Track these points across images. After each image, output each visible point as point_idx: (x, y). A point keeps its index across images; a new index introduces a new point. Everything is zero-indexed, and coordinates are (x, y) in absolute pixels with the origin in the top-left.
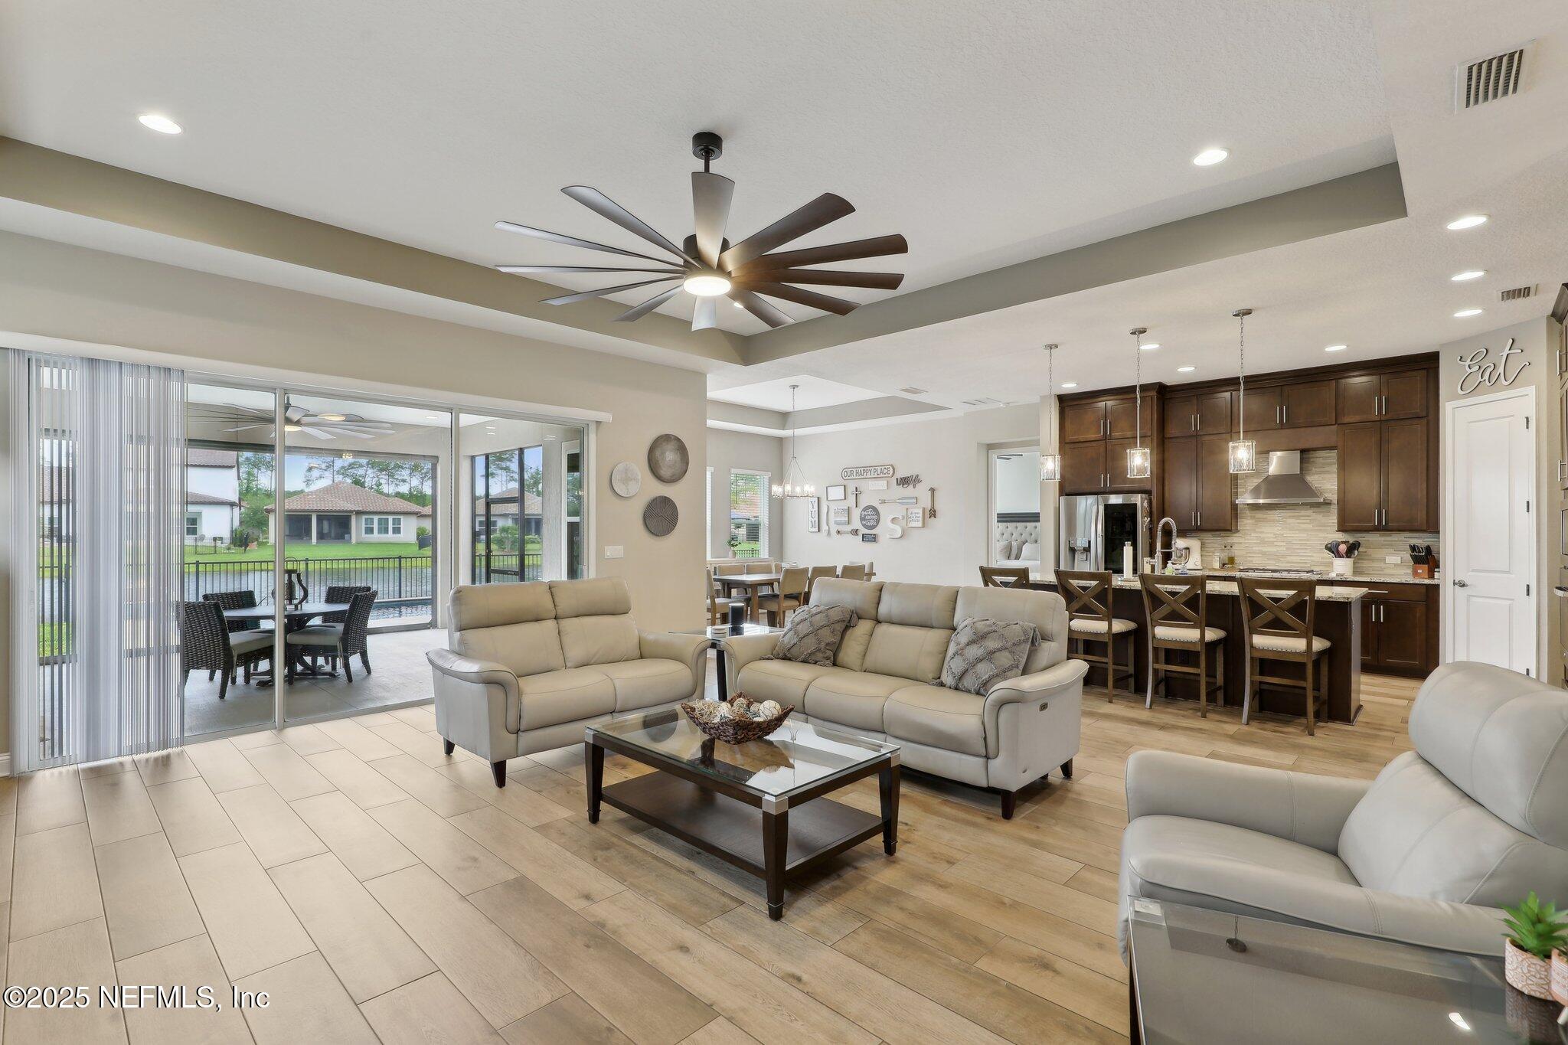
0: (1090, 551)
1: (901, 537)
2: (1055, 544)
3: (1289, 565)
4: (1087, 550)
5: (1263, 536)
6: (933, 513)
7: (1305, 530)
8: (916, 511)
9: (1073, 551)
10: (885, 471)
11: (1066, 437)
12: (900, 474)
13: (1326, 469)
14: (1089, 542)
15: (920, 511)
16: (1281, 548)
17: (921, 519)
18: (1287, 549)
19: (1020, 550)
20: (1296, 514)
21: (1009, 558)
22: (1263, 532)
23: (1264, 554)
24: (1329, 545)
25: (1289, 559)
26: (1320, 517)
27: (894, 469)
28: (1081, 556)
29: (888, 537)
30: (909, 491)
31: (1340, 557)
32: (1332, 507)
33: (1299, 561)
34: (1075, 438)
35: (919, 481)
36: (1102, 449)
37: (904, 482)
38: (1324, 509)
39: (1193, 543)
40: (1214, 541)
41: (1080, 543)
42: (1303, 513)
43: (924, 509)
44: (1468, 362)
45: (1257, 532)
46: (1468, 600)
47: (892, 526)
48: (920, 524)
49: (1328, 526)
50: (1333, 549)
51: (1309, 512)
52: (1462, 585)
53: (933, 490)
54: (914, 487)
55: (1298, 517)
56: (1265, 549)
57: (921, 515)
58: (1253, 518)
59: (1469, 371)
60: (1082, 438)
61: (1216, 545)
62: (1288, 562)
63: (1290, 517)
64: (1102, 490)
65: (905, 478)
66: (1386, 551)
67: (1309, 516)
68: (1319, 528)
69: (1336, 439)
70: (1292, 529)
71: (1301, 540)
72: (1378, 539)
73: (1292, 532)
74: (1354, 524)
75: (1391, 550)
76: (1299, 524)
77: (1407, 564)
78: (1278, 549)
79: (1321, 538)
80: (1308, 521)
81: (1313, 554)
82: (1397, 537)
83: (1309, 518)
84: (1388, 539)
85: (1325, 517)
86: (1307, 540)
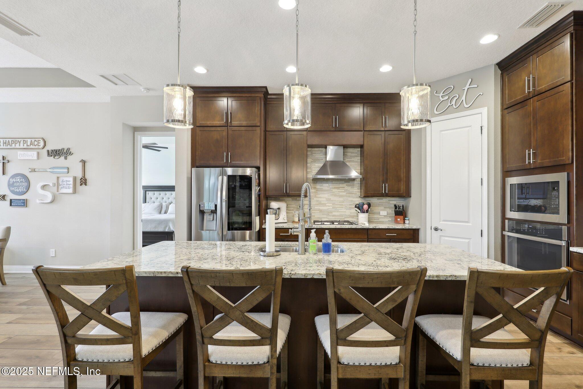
0: (216, 213)
1: (52, 202)
2: (188, 210)
3: (334, 217)
4: (214, 212)
5: (320, 199)
6: (84, 181)
7: (341, 196)
8: (67, 179)
9: (202, 213)
10: (36, 143)
11: (197, 122)
12: (50, 147)
13: (352, 159)
14: (216, 206)
15: (71, 179)
17: (71, 186)
18: (333, 208)
19: (167, 208)
21: (160, 213)
22: (320, 197)
23: (321, 211)
24: (357, 205)
25: (334, 213)
26: (347, 188)
27: (45, 142)
28: (209, 217)
29: (38, 201)
30: (61, 161)
31: (363, 213)
32: (355, 182)
33: (339, 215)
34: (204, 123)
35: (71, 154)
36: (225, 134)
37: (56, 153)
38: (351, 183)
39: (282, 205)
40: (294, 204)
41: (208, 206)
42: (341, 185)
43: (75, 179)
44: (441, 94)
45: (317, 197)
46: (440, 239)
47: (41, 192)
48: (71, 191)
49: (353, 194)
50: (360, 207)
51: (344, 185)
52: (436, 229)
53: (84, 162)
54: (66, 158)
55: (338, 188)
56: (321, 208)
57: (71, 182)
58: (315, 188)
59: (442, 99)
60: (209, 123)
61: (294, 206)
62: (333, 216)
63: (335, 188)
64: (225, 165)
65: (56, 151)
66: (380, 208)
67: (344, 188)
68: (350, 195)
69: (363, 140)
70: (335, 195)
71: (340, 202)
72: (376, 201)
73: (335, 197)
74: (372, 192)
75: (382, 208)
76: (339, 193)
77: (389, 215)
78: (328, 208)
79: (352, 201)
80: (343, 191)
81: (348, 211)
82: (385, 200)
83: (344, 189)
84: (381, 201)
85: (353, 188)
86: (343, 202)
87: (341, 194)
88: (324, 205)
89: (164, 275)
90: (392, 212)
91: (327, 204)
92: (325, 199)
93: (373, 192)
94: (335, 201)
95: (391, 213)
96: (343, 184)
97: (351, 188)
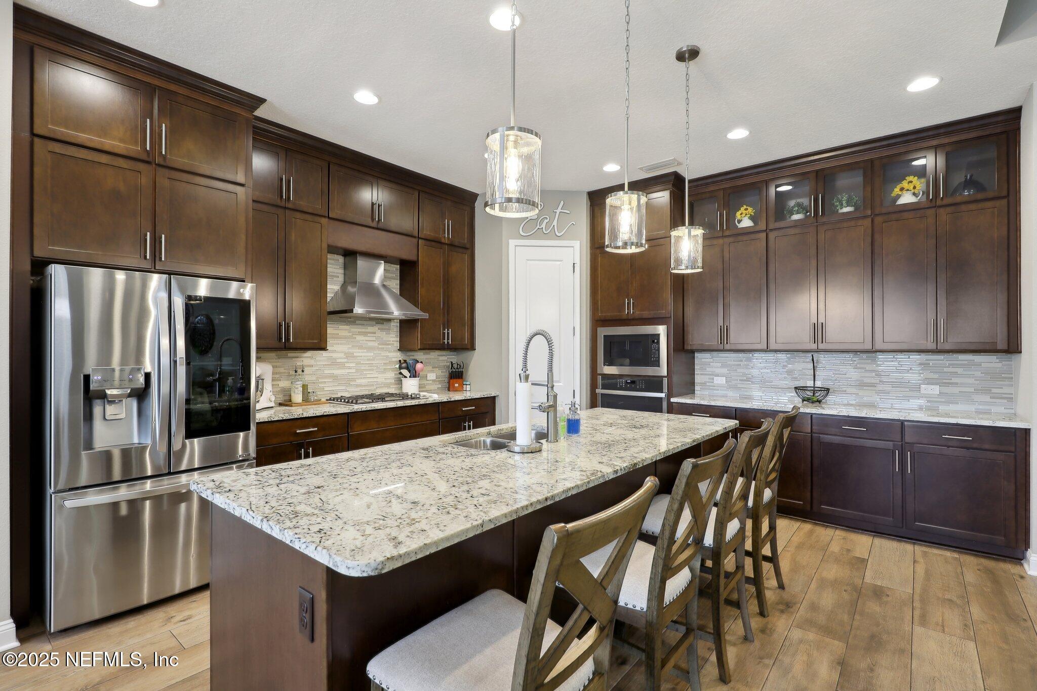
7: (370, 349)
11: (37, 121)
14: (147, 376)
16: (350, 371)
18: (357, 371)
20: (363, 330)
23: (335, 378)
24: (404, 365)
25: (359, 381)
26: (379, 334)
32: (393, 324)
38: (385, 326)
39: (266, 369)
42: (370, 329)
49: (388, 344)
50: (409, 368)
51: (375, 329)
55: (365, 334)
56: (337, 372)
62: (357, 386)
63: (360, 333)
67: (375, 333)
68: (383, 346)
69: (416, 253)
70: (361, 347)
71: (368, 360)
72: (422, 357)
73: (360, 351)
74: (429, 343)
75: (430, 368)
76: (367, 342)
77: (439, 379)
78: (347, 371)
79: (387, 356)
80: (374, 339)
81: (380, 375)
82: (434, 355)
83: (374, 335)
84: (428, 357)
85: (389, 334)
86: (373, 359)
87: (370, 344)
88: (342, 366)
89: (530, 510)
90: (444, 374)
91: (347, 365)
92: (342, 355)
93: (431, 342)
94: (360, 358)
95: (442, 376)
96: (373, 326)
97: (386, 334)
